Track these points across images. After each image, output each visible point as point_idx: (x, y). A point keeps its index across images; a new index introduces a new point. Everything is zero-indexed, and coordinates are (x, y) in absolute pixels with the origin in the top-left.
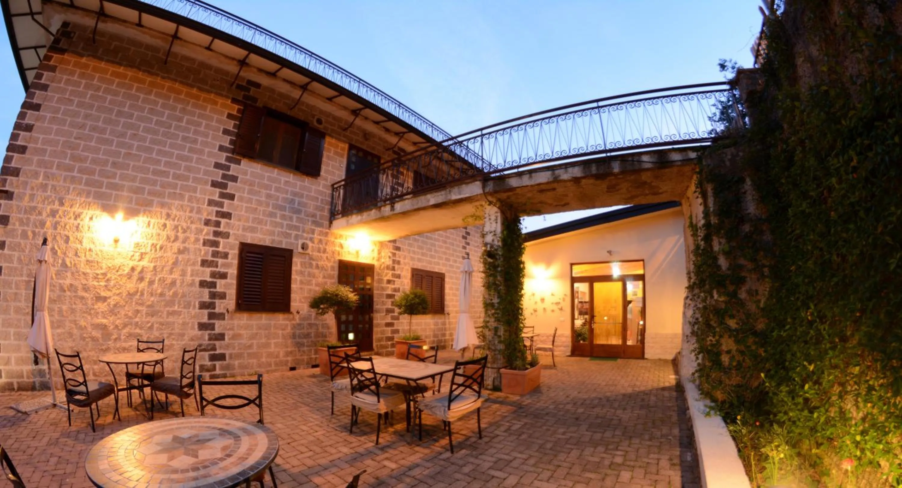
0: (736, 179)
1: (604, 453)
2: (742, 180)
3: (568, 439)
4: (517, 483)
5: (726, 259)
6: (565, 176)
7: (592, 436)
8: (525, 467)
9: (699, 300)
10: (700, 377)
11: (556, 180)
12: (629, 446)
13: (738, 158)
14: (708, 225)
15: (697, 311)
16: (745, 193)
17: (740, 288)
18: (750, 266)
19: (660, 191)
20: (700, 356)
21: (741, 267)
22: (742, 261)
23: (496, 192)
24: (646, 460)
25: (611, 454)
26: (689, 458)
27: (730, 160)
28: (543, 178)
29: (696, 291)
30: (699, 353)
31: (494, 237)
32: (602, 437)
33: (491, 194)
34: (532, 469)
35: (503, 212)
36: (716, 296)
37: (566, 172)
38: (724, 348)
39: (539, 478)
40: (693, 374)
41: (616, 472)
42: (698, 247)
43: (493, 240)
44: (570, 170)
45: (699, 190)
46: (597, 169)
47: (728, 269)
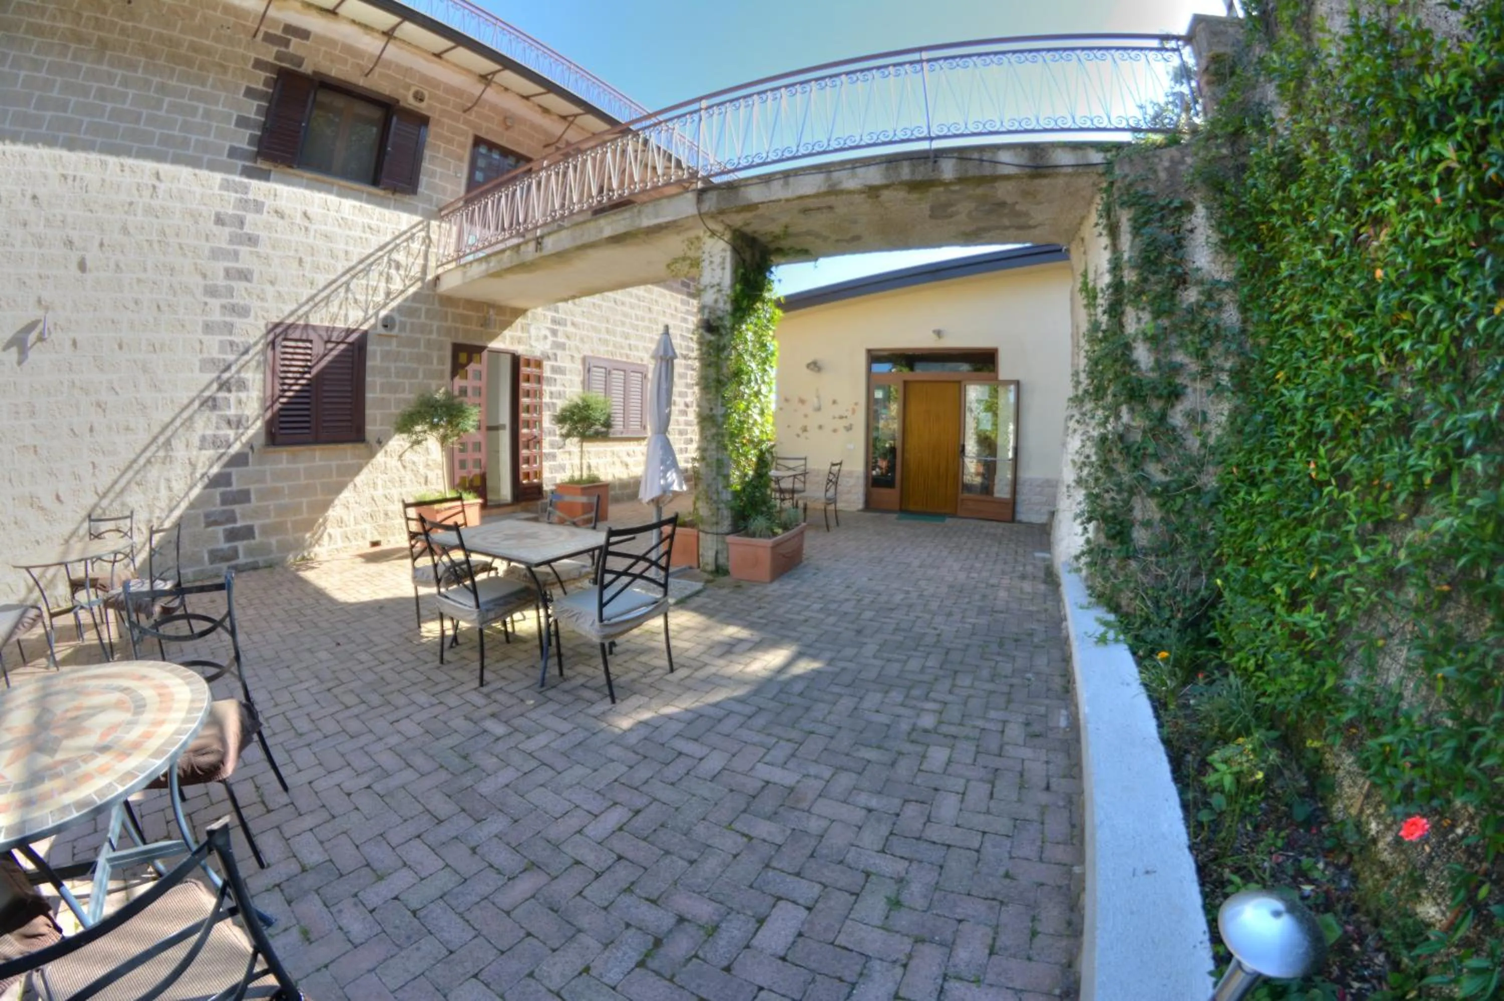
0: (1176, 203)
1: (902, 705)
2: (1188, 207)
3: (837, 675)
4: (724, 769)
5: (1149, 350)
6: (850, 182)
7: (883, 668)
8: (745, 734)
9: (1093, 423)
10: (1090, 565)
11: (833, 191)
12: (950, 692)
13: (1182, 168)
14: (1117, 286)
15: (1089, 444)
16: (1192, 231)
17: (1173, 406)
18: (1194, 366)
19: (1031, 222)
20: (1091, 526)
21: (1177, 369)
22: (1179, 357)
23: (722, 212)
24: (980, 723)
25: (913, 707)
26: (1063, 723)
27: (1167, 169)
28: (810, 185)
29: (1089, 406)
30: (1089, 520)
31: (718, 296)
32: (902, 671)
33: (713, 216)
34: (757, 738)
35: (736, 250)
36: (1125, 417)
37: (854, 176)
38: (1138, 514)
39: (768, 758)
40: (1077, 558)
41: (920, 749)
42: (1095, 326)
43: (716, 301)
44: (861, 171)
45: (1104, 221)
46: (913, 172)
47: (1153, 370)
